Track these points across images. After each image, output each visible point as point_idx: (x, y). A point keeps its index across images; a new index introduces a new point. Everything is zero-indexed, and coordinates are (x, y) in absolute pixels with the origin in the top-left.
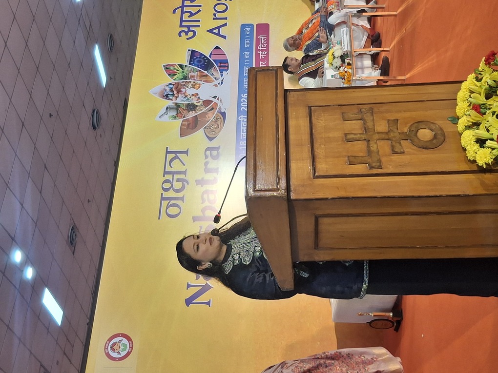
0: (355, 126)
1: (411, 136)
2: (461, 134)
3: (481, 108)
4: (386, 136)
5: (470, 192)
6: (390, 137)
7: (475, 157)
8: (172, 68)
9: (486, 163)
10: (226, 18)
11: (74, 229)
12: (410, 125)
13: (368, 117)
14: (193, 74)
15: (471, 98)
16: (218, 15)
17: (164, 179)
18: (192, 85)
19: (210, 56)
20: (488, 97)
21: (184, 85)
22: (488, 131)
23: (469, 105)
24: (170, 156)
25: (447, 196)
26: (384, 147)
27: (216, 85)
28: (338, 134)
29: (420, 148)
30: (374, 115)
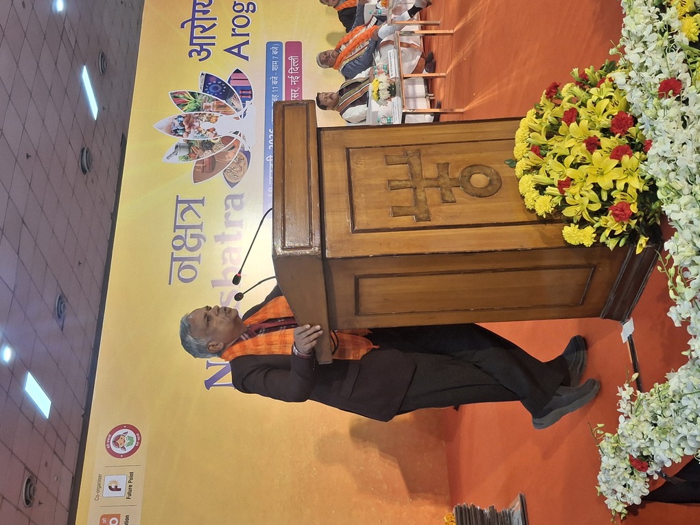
0: (399, 171)
1: (463, 182)
2: (519, 180)
3: (542, 149)
4: (435, 183)
5: (529, 246)
6: (440, 183)
7: (534, 206)
8: (181, 96)
9: (546, 213)
10: (248, 35)
11: (62, 299)
12: (462, 169)
13: (415, 161)
14: (208, 104)
15: (530, 137)
16: (238, 31)
17: (176, 234)
18: (207, 118)
19: (229, 82)
20: (549, 137)
21: (197, 118)
22: (548, 175)
23: (528, 147)
24: (182, 207)
25: (503, 251)
26: (433, 195)
27: (237, 118)
28: (380, 181)
29: (474, 196)
30: (422, 158)
